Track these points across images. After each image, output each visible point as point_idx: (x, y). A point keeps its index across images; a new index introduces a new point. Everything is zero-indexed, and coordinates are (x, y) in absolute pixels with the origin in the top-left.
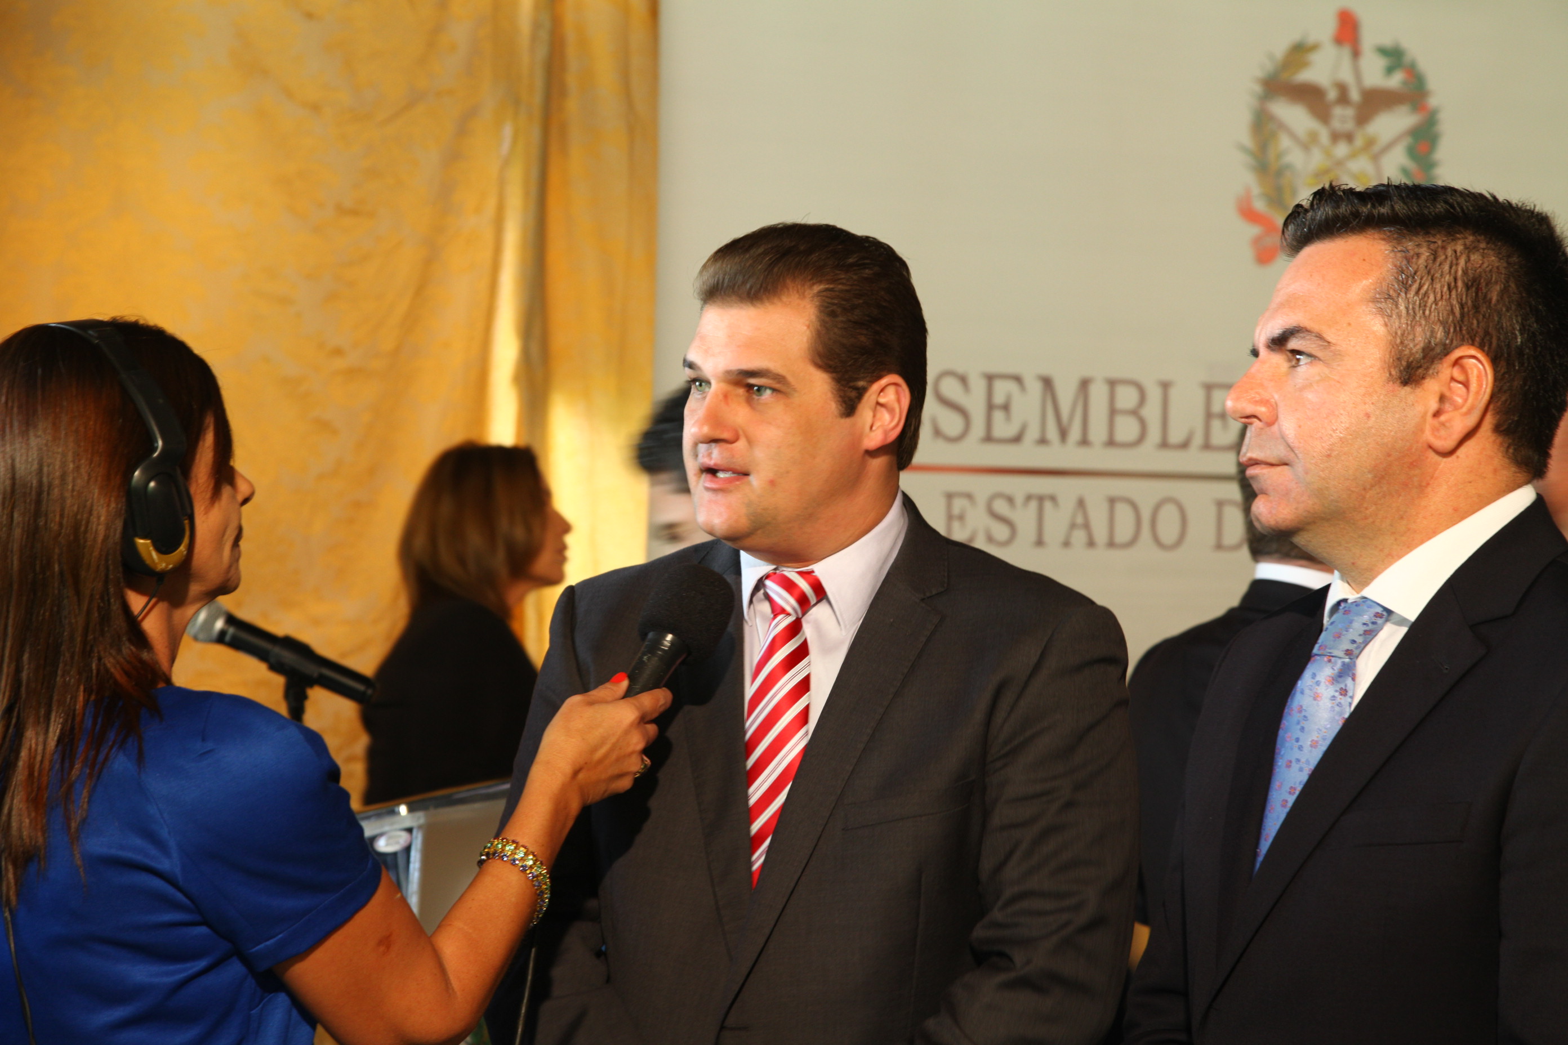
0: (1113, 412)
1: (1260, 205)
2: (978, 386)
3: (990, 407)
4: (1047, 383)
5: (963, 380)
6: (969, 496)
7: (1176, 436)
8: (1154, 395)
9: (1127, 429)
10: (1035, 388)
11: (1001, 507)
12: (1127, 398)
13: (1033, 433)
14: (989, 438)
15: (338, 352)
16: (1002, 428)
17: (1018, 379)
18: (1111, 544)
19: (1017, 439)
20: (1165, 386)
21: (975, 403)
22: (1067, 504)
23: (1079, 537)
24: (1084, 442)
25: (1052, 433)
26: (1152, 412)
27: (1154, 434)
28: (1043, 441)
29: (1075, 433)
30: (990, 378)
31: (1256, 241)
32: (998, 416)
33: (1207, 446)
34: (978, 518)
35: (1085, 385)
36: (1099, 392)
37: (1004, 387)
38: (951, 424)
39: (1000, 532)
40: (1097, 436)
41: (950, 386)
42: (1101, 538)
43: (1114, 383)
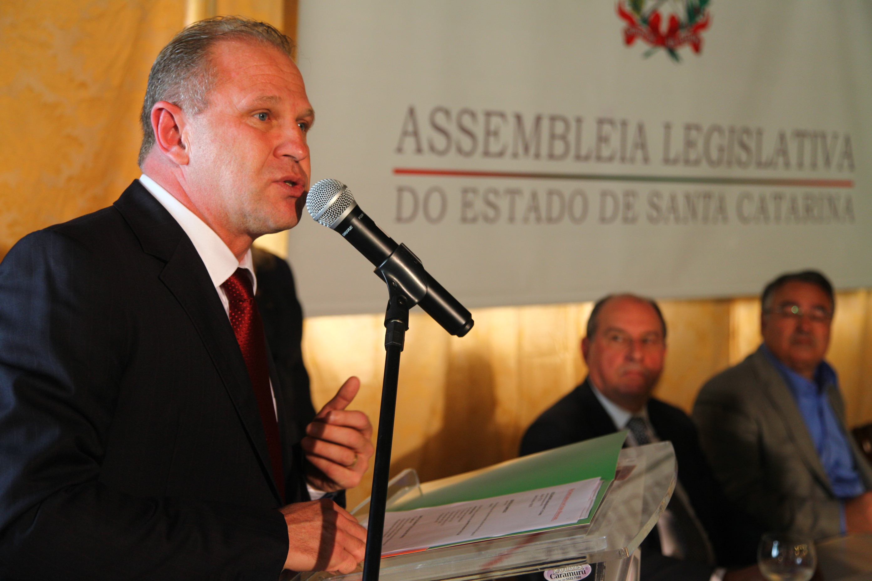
0: (553, 137)
1: (628, 8)
2: (481, 118)
3: (488, 133)
4: (519, 118)
5: (473, 115)
6: (474, 191)
7: (583, 152)
8: (573, 125)
9: (559, 148)
10: (512, 121)
11: (492, 197)
12: (560, 127)
13: (510, 151)
14: (486, 154)
15: (83, 85)
16: (494, 147)
17: (502, 115)
18: (550, 220)
19: (501, 154)
20: (579, 121)
21: (479, 131)
22: (526, 195)
23: (532, 216)
24: (537, 156)
25: (521, 150)
26: (572, 137)
27: (572, 152)
28: (515, 155)
29: (532, 151)
30: (488, 114)
31: (625, 31)
32: (492, 139)
33: (599, 158)
34: (479, 205)
35: (538, 119)
36: (545, 124)
37: (495, 121)
38: (467, 144)
39: (491, 213)
40: (544, 151)
41: (467, 121)
42: (544, 214)
43: (553, 119)
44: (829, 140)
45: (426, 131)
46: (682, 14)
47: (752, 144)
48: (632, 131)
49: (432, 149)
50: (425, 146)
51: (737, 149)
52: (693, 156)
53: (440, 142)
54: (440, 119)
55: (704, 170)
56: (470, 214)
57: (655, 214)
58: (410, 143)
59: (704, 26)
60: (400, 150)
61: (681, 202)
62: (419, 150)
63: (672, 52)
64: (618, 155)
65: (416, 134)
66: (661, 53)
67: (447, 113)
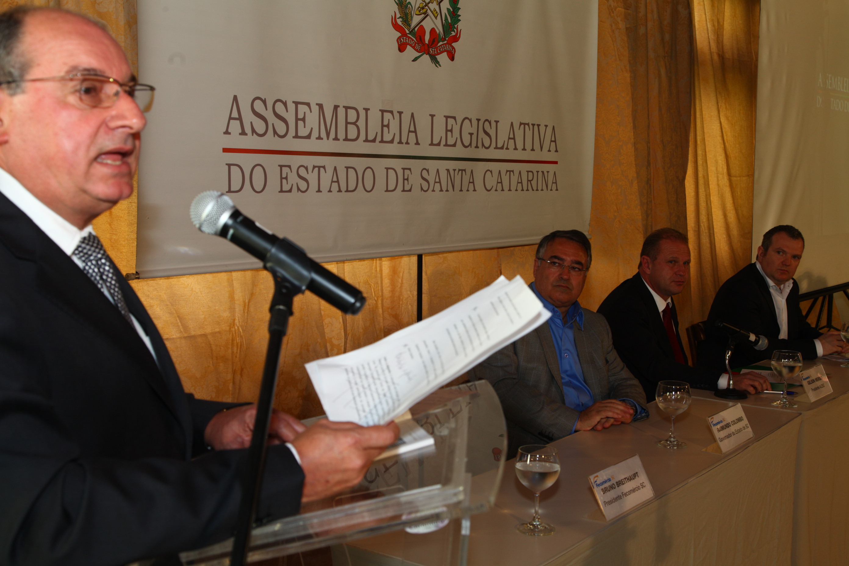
0: (347, 123)
1: (400, 22)
2: (291, 108)
3: (297, 119)
4: (321, 106)
5: (284, 104)
6: (289, 167)
7: (371, 136)
8: (362, 113)
9: (352, 132)
10: (315, 109)
11: (302, 172)
12: (352, 117)
13: (315, 134)
14: (296, 136)
16: (303, 132)
17: (308, 104)
18: (347, 191)
19: (309, 137)
20: (366, 110)
21: (290, 117)
22: (330, 171)
23: (335, 187)
24: (336, 139)
25: (323, 134)
26: (361, 123)
27: (363, 134)
28: (319, 138)
29: (332, 135)
30: (297, 103)
31: (399, 39)
32: (300, 124)
33: (383, 141)
34: (293, 179)
35: (336, 107)
36: (341, 112)
37: (302, 109)
38: (281, 128)
39: (303, 185)
40: (341, 135)
41: (280, 108)
42: (343, 188)
43: (347, 108)
44: (542, 129)
45: (248, 117)
46: (439, 29)
47: (492, 133)
48: (406, 119)
49: (253, 131)
50: (248, 130)
51: (482, 134)
52: (451, 141)
53: (260, 126)
54: (259, 106)
55: (459, 151)
56: (286, 187)
57: (425, 186)
58: (235, 126)
59: (456, 39)
60: (227, 132)
61: (443, 175)
62: (243, 133)
63: (434, 59)
64: (397, 139)
65: (240, 119)
66: (426, 58)
67: (264, 102)
